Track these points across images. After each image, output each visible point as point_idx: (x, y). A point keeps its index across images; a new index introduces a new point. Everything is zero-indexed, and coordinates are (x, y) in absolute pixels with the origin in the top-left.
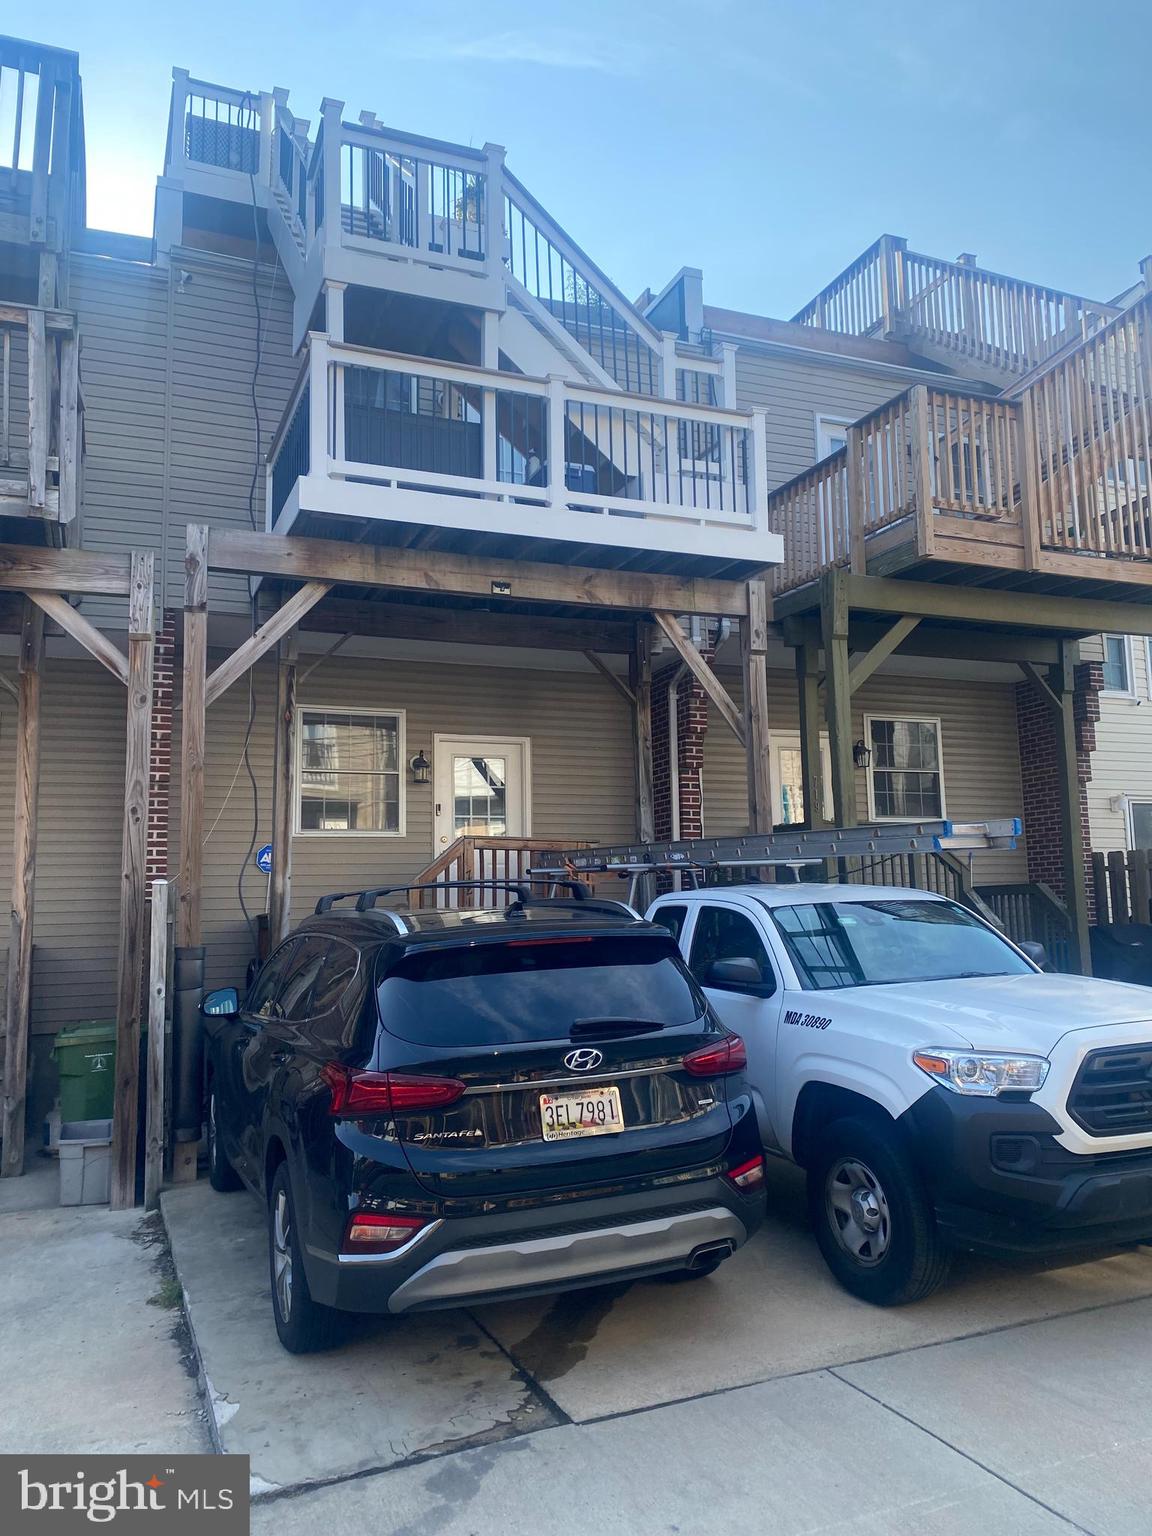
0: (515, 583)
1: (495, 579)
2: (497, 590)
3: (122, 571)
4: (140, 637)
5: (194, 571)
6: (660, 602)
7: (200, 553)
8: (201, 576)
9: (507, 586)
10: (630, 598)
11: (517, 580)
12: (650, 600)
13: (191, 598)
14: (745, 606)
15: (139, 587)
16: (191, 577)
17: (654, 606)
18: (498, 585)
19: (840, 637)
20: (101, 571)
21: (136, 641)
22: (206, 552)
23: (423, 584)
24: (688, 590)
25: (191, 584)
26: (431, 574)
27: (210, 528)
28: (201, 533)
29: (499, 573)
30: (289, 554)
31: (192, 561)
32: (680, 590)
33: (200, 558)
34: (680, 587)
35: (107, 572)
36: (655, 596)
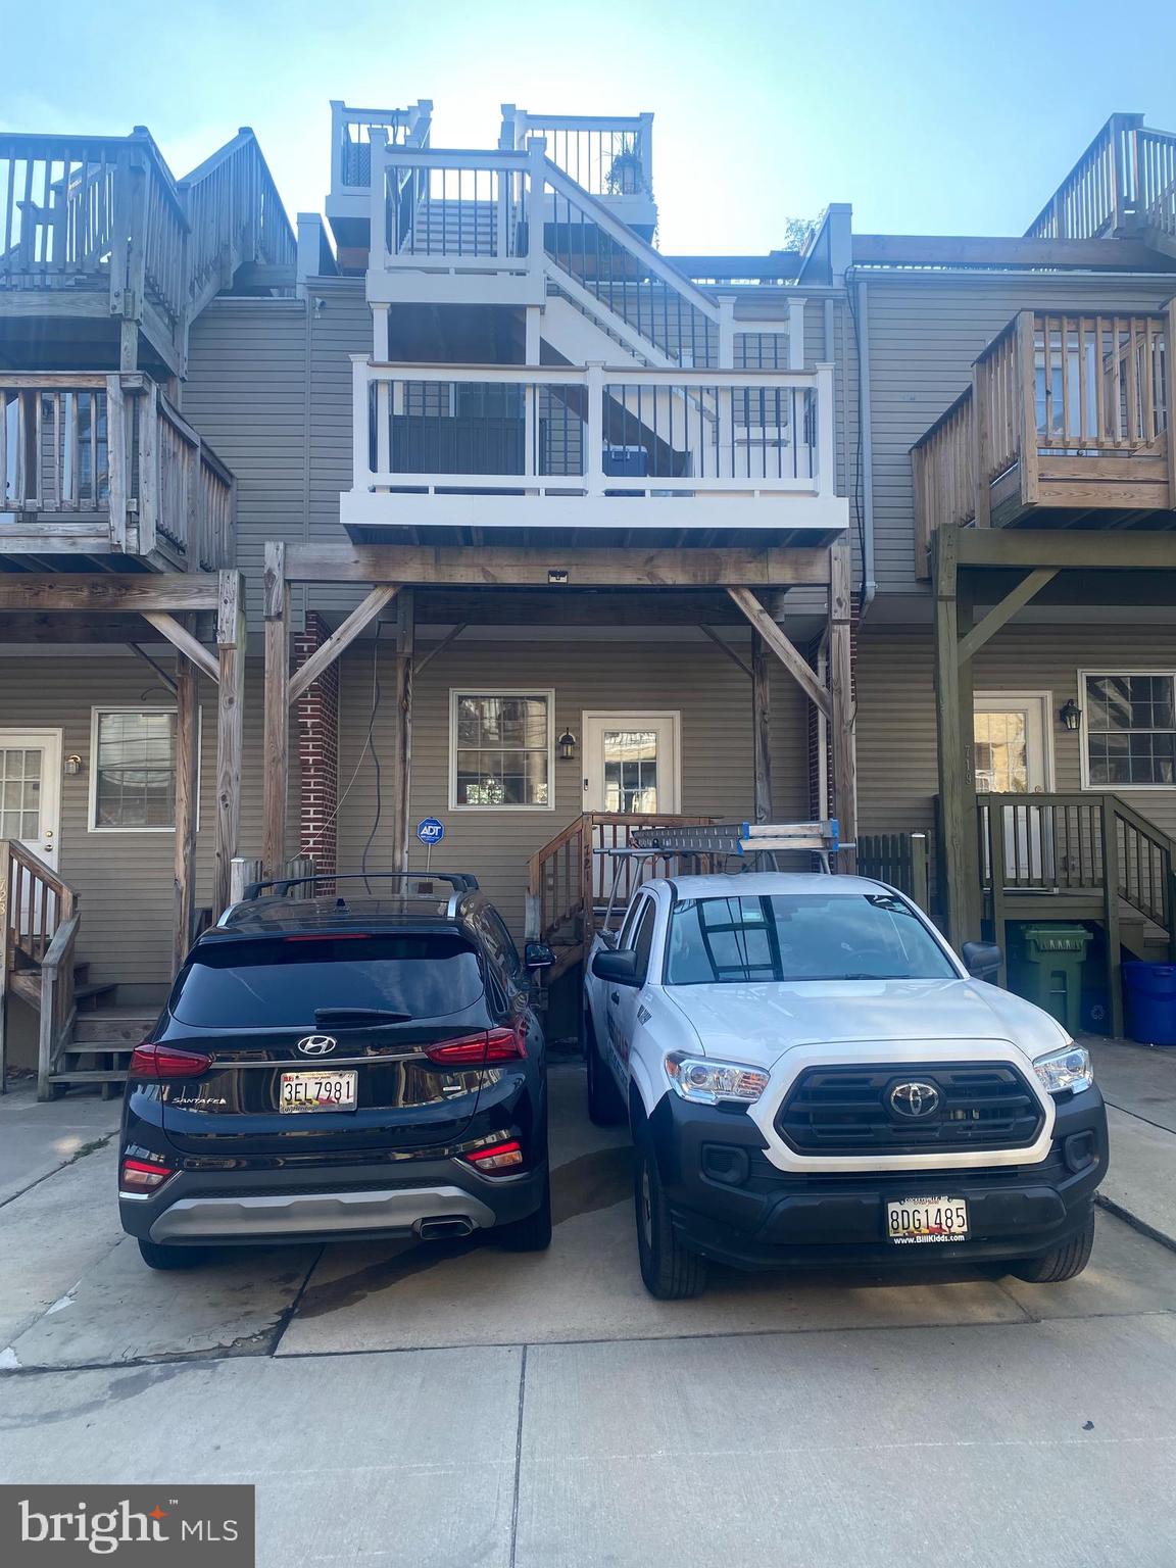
0: (573, 571)
1: (552, 569)
2: (553, 580)
3: (213, 590)
4: (227, 647)
5: (272, 584)
6: (729, 577)
7: (276, 567)
8: (278, 588)
9: (563, 574)
10: (695, 575)
11: (574, 567)
12: (717, 575)
13: (269, 610)
14: (827, 573)
15: (226, 602)
16: (269, 590)
17: (723, 581)
18: (554, 574)
19: (948, 599)
20: (196, 590)
21: (225, 650)
22: (281, 566)
23: (480, 579)
24: (761, 562)
25: (270, 596)
26: (489, 569)
27: (285, 545)
28: (277, 549)
29: (556, 563)
30: (356, 562)
31: (270, 575)
32: (750, 562)
33: (277, 573)
34: (751, 559)
35: (200, 591)
36: (723, 572)
